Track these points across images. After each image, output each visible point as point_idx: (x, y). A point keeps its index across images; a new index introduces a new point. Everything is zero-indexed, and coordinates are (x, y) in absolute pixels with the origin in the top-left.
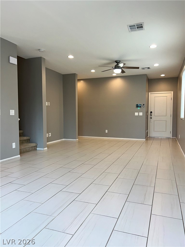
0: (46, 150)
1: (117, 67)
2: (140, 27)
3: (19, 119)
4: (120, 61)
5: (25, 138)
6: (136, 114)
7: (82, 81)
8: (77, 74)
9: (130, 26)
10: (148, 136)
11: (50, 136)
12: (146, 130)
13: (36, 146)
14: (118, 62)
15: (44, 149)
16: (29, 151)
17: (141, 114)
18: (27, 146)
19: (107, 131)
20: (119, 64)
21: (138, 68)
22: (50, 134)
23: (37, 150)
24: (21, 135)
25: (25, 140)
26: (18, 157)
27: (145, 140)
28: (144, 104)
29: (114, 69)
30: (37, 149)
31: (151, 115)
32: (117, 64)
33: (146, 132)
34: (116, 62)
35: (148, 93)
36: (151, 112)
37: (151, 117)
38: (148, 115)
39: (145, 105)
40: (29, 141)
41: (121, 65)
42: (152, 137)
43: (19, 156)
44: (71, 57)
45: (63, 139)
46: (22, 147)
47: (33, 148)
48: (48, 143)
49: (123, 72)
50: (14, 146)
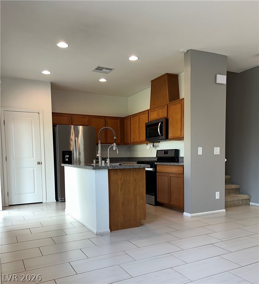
3: (226, 160)
5: (233, 186)
13: (249, 200)
16: (238, 206)
18: (235, 198)
23: (249, 205)
24: (227, 182)
25: (233, 189)
26: (223, 212)
30: (251, 203)
40: (238, 191)
43: (224, 210)
46: (229, 199)
47: (245, 202)
50: (217, 195)
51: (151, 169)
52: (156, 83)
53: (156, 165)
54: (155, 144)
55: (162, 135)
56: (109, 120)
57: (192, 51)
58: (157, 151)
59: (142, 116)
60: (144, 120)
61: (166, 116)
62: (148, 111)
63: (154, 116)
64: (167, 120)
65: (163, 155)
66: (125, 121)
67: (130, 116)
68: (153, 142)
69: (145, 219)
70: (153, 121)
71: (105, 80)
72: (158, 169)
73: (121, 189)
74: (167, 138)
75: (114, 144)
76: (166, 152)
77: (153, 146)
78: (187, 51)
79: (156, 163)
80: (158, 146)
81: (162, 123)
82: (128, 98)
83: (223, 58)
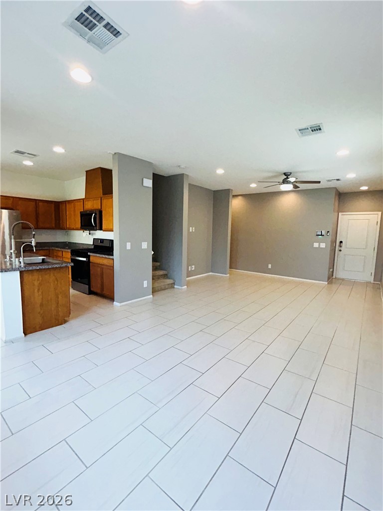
0: (184, 289)
1: (285, 181)
2: (317, 129)
3: (153, 253)
4: (291, 173)
5: (161, 273)
6: (316, 245)
7: (240, 197)
8: (232, 190)
9: (300, 130)
10: (334, 277)
11: (194, 269)
12: (330, 269)
13: (174, 284)
14: (287, 175)
15: (183, 287)
16: (165, 289)
17: (323, 245)
18: (162, 284)
19: (270, 266)
20: (289, 177)
21: (319, 182)
22: (193, 266)
23: (174, 288)
24: (155, 269)
25: (162, 275)
26: (150, 298)
27: (327, 283)
28: (328, 232)
29: (281, 184)
30: (175, 286)
31: (340, 246)
32: (286, 177)
33: (329, 271)
34: (285, 174)
35: (337, 214)
36: (341, 242)
37: (340, 248)
38: (336, 245)
39: (331, 232)
40: (166, 276)
41: (292, 179)
42: (339, 279)
43: (152, 296)
44: (220, 171)
45: (211, 273)
46: (156, 285)
47: (170, 286)
48: (187, 279)
49: (296, 187)
50: (145, 284)
51: (85, 259)
52: (91, 175)
53: (90, 255)
54: (91, 232)
55: (96, 226)
56: (40, 204)
57: (119, 154)
58: (94, 239)
59: (77, 204)
60: (80, 209)
61: (100, 208)
62: (83, 199)
63: (89, 206)
64: (101, 212)
65: (99, 243)
66: (61, 206)
67: (65, 201)
68: (90, 231)
69: (69, 316)
70: (88, 210)
71: (32, 164)
72: (92, 259)
73: (39, 290)
74: (101, 229)
75: (33, 239)
76: (102, 241)
77: (90, 234)
78: (115, 153)
79: (89, 254)
80: (95, 234)
81: (96, 214)
82: (65, 182)
83: (150, 164)
